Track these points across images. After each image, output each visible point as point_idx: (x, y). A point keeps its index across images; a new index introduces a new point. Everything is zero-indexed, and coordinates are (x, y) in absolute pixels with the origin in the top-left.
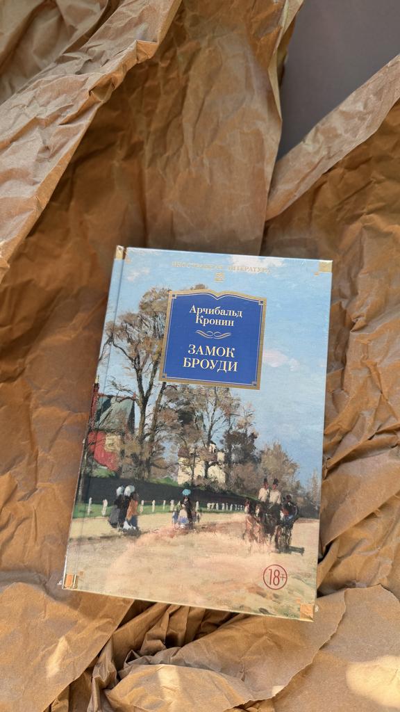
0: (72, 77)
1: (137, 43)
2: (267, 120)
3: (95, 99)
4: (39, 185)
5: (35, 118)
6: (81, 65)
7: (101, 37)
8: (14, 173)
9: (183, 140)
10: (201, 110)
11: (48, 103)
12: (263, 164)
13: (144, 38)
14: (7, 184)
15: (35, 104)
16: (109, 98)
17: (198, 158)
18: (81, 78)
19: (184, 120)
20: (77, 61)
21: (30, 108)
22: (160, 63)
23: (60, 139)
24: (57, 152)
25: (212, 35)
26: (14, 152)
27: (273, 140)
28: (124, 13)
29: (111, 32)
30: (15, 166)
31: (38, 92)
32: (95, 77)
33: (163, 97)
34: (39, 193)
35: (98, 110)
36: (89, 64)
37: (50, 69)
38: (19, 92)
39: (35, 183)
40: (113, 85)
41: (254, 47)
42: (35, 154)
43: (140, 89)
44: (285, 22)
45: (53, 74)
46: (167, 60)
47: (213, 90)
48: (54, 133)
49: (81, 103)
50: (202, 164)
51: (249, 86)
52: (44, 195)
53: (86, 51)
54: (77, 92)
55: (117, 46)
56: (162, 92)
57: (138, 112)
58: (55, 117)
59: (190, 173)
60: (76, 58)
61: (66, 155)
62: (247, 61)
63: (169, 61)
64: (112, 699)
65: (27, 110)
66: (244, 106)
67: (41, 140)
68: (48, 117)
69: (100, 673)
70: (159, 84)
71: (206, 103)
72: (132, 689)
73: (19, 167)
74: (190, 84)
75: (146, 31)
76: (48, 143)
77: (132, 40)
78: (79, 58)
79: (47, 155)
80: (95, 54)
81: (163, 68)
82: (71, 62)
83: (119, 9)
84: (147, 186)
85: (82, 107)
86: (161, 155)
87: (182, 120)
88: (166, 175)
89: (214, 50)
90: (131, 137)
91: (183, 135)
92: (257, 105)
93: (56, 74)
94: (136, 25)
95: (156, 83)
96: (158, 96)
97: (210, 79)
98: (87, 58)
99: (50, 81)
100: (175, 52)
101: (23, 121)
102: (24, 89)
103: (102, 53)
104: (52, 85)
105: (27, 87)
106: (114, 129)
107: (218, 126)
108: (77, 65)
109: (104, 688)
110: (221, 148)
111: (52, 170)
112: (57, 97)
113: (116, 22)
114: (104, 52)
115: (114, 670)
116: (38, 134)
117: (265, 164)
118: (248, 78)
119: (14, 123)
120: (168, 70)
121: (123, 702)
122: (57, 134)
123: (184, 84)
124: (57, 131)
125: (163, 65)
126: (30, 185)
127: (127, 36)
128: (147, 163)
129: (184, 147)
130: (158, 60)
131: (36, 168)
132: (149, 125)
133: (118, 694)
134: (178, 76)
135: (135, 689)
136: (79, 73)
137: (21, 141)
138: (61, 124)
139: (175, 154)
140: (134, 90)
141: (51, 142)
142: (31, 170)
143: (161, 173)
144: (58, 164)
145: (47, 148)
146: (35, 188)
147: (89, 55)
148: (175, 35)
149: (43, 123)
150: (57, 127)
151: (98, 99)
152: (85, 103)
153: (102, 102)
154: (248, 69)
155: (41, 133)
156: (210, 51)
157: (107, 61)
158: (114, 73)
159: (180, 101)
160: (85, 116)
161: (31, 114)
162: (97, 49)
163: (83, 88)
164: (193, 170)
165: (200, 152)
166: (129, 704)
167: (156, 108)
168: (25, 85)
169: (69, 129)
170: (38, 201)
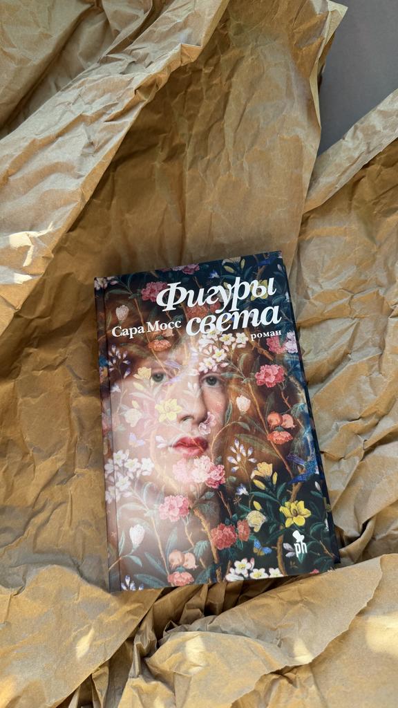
0: (117, 77)
1: (182, 46)
2: (306, 128)
3: (140, 98)
4: (83, 179)
5: (81, 115)
6: (126, 66)
7: (144, 40)
8: (59, 166)
9: (224, 145)
10: (242, 116)
11: (93, 101)
12: (301, 171)
13: (188, 42)
14: (52, 177)
15: (80, 102)
16: (152, 98)
17: (239, 162)
18: (126, 77)
19: (225, 125)
20: (121, 63)
21: (76, 105)
22: (204, 69)
23: (105, 135)
24: (101, 147)
25: (255, 44)
26: (59, 147)
27: (312, 147)
28: (169, 18)
29: (155, 35)
30: (61, 160)
31: (84, 90)
32: (140, 77)
33: (206, 102)
34: (83, 186)
35: (142, 109)
36: (133, 65)
37: (93, 69)
38: (63, 90)
39: (79, 177)
40: (157, 86)
41: (295, 56)
42: (81, 149)
43: (183, 92)
44: (327, 33)
45: (97, 74)
46: (211, 66)
47: (254, 96)
48: (99, 129)
49: (127, 101)
50: (242, 168)
51: (289, 94)
52: (88, 188)
53: (130, 53)
54: (122, 91)
55: (161, 49)
56: (205, 97)
57: (181, 115)
58: (100, 115)
59: (230, 176)
60: (120, 60)
61: (111, 150)
62: (288, 70)
63: (212, 68)
64: (152, 665)
65: (72, 108)
66: (284, 113)
67: (86, 136)
68: (93, 114)
69: (141, 640)
70: (202, 89)
71: (247, 110)
72: (171, 655)
73: (65, 161)
74: (232, 90)
75: (190, 36)
76: (93, 139)
77: (176, 44)
78: (123, 60)
79: (91, 150)
80: (139, 57)
81: (206, 74)
82: (115, 63)
83: (165, 14)
84: (187, 188)
85: (127, 105)
86: (203, 158)
87: (223, 125)
88: (206, 176)
89: (256, 59)
90: (172, 139)
91: (224, 139)
92: (297, 113)
93: (100, 74)
94: (181, 29)
95: (199, 88)
96: (201, 100)
97: (252, 86)
98: (131, 60)
99: (95, 81)
100: (219, 60)
101: (69, 118)
102: (68, 87)
103: (146, 55)
104: (98, 84)
105: (71, 85)
106: (155, 131)
107: (258, 131)
108: (121, 66)
109: (144, 656)
110: (261, 152)
111: (96, 164)
112: (102, 96)
113: (160, 26)
114: (148, 54)
115: (154, 638)
116: (83, 131)
117: (303, 170)
118: (289, 87)
119: (60, 119)
120: (210, 76)
121: (163, 669)
122: (102, 131)
123: (226, 91)
124: (102, 127)
125: (206, 71)
126: (75, 178)
127: (171, 40)
128: (188, 165)
129: (225, 151)
130: (202, 67)
131: (81, 163)
132: (191, 128)
133: (157, 661)
134: (221, 83)
135: (173, 655)
136: (123, 73)
137: (67, 137)
138: (106, 121)
139: (216, 157)
140: (177, 94)
141: (96, 137)
142: (76, 164)
143: (202, 175)
144: (103, 159)
145: (92, 144)
146: (81, 181)
147: (133, 57)
148: (219, 42)
149: (89, 120)
150: (102, 123)
151: (143, 98)
152: (130, 102)
153: (147, 101)
154: (289, 78)
155: (86, 130)
156: (252, 59)
157: (151, 63)
158: (159, 73)
159: (222, 107)
160: (130, 114)
161: (76, 111)
162: (141, 52)
163: (129, 87)
164: (233, 173)
165: (240, 157)
166: (168, 670)
167: (198, 112)
168: (69, 84)
169: (114, 125)
170: (83, 194)
